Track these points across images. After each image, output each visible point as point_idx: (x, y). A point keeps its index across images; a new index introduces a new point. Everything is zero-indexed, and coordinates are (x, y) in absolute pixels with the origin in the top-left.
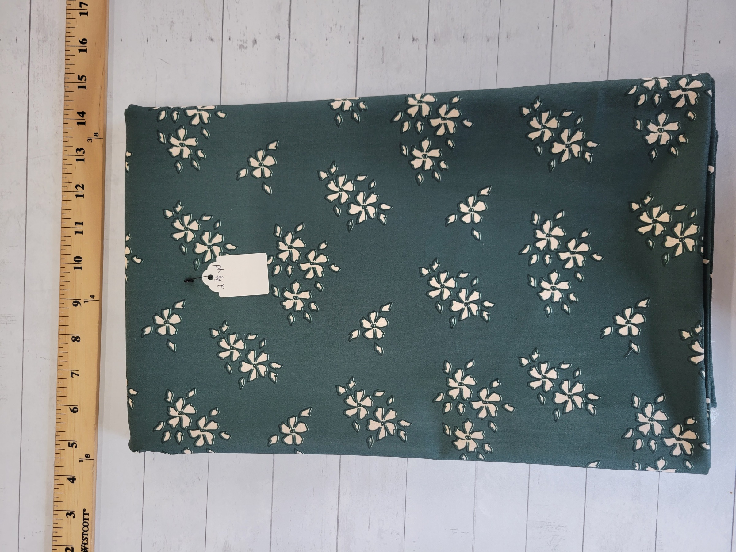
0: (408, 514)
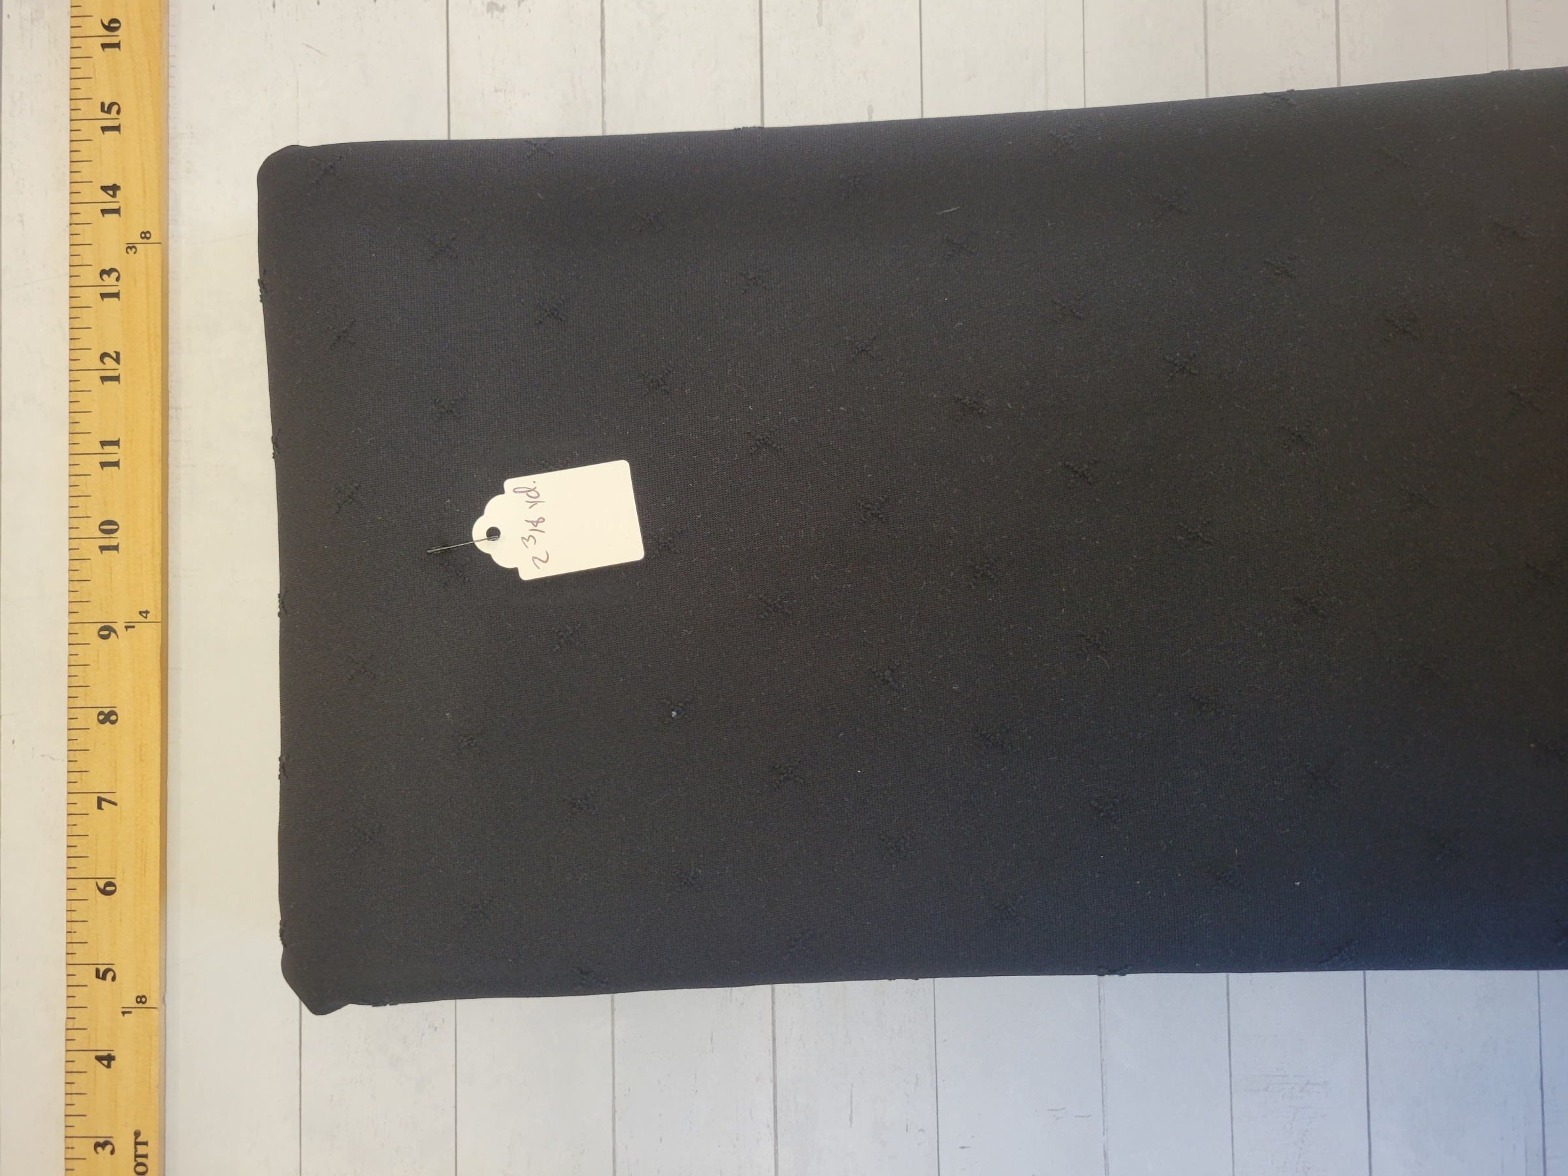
0: (944, 1081)
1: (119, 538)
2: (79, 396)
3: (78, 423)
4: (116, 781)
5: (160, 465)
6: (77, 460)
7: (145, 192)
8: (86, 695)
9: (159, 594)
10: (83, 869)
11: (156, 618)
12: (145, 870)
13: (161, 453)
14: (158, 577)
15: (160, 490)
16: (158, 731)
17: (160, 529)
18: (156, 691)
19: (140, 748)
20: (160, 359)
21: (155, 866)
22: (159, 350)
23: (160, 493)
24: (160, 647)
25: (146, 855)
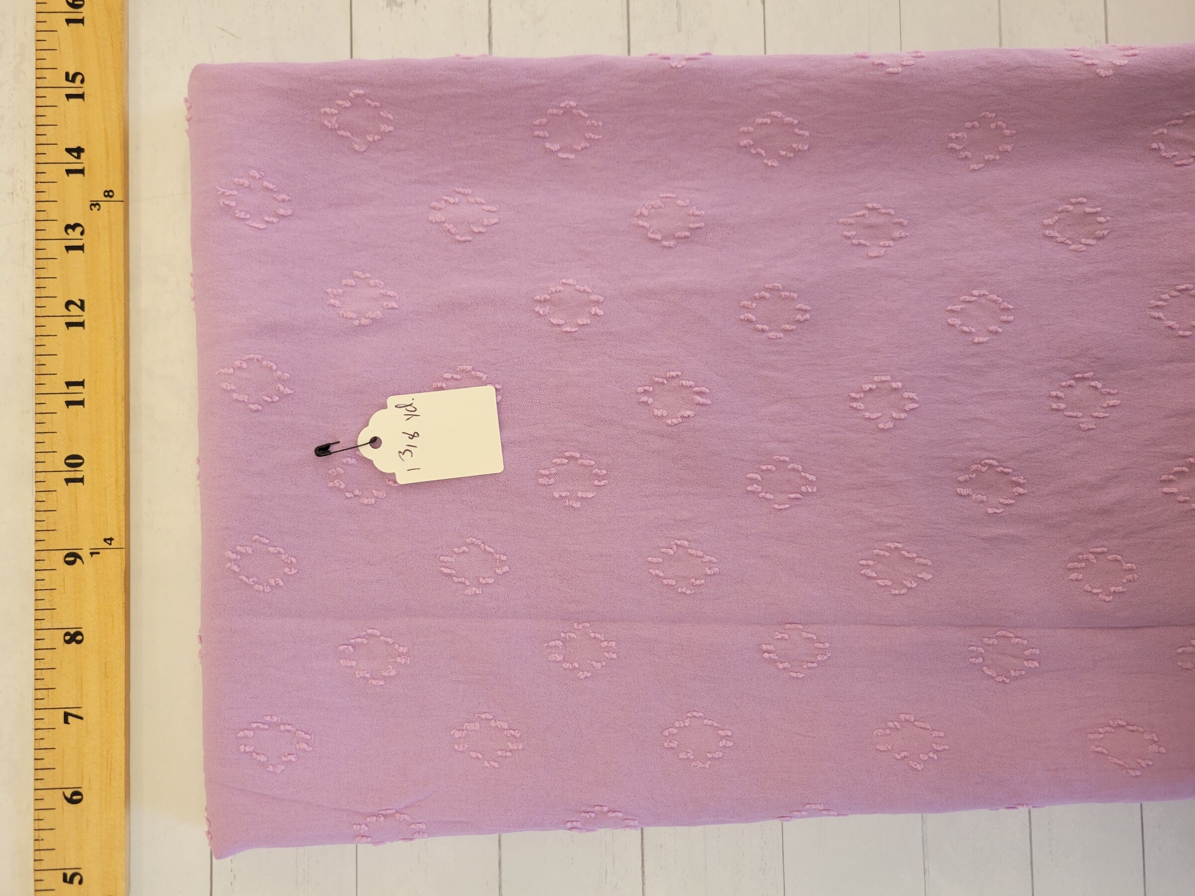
1: (83, 471)
2: (45, 341)
3: (44, 365)
4: (81, 697)
5: (123, 404)
6: (42, 398)
7: (108, 154)
8: (52, 618)
9: (123, 523)
10: (50, 779)
11: (120, 544)
12: (110, 779)
13: (124, 392)
14: (122, 507)
15: (123, 426)
16: (123, 649)
17: (124, 463)
18: (121, 612)
19: (105, 665)
20: (123, 306)
21: (120, 775)
22: (122, 298)
23: (124, 429)
24: (123, 571)
25: (111, 765)
